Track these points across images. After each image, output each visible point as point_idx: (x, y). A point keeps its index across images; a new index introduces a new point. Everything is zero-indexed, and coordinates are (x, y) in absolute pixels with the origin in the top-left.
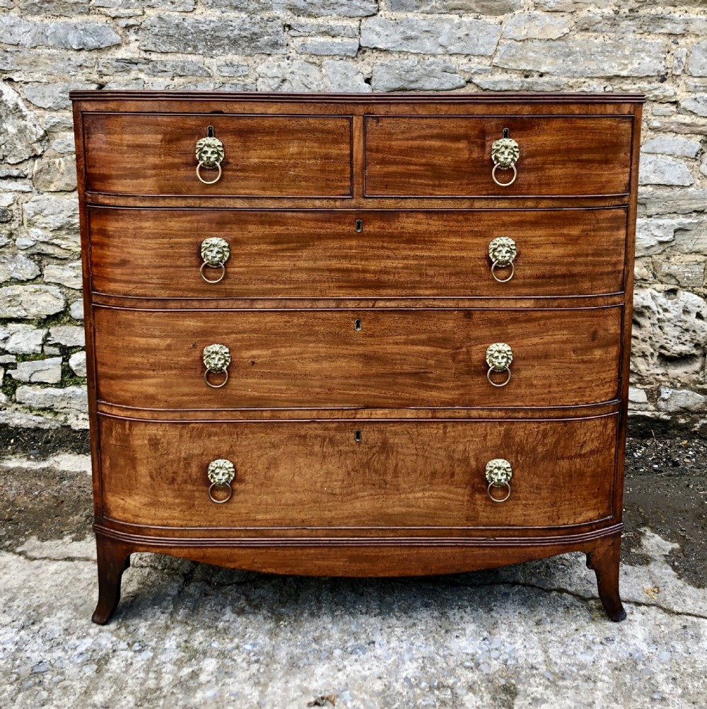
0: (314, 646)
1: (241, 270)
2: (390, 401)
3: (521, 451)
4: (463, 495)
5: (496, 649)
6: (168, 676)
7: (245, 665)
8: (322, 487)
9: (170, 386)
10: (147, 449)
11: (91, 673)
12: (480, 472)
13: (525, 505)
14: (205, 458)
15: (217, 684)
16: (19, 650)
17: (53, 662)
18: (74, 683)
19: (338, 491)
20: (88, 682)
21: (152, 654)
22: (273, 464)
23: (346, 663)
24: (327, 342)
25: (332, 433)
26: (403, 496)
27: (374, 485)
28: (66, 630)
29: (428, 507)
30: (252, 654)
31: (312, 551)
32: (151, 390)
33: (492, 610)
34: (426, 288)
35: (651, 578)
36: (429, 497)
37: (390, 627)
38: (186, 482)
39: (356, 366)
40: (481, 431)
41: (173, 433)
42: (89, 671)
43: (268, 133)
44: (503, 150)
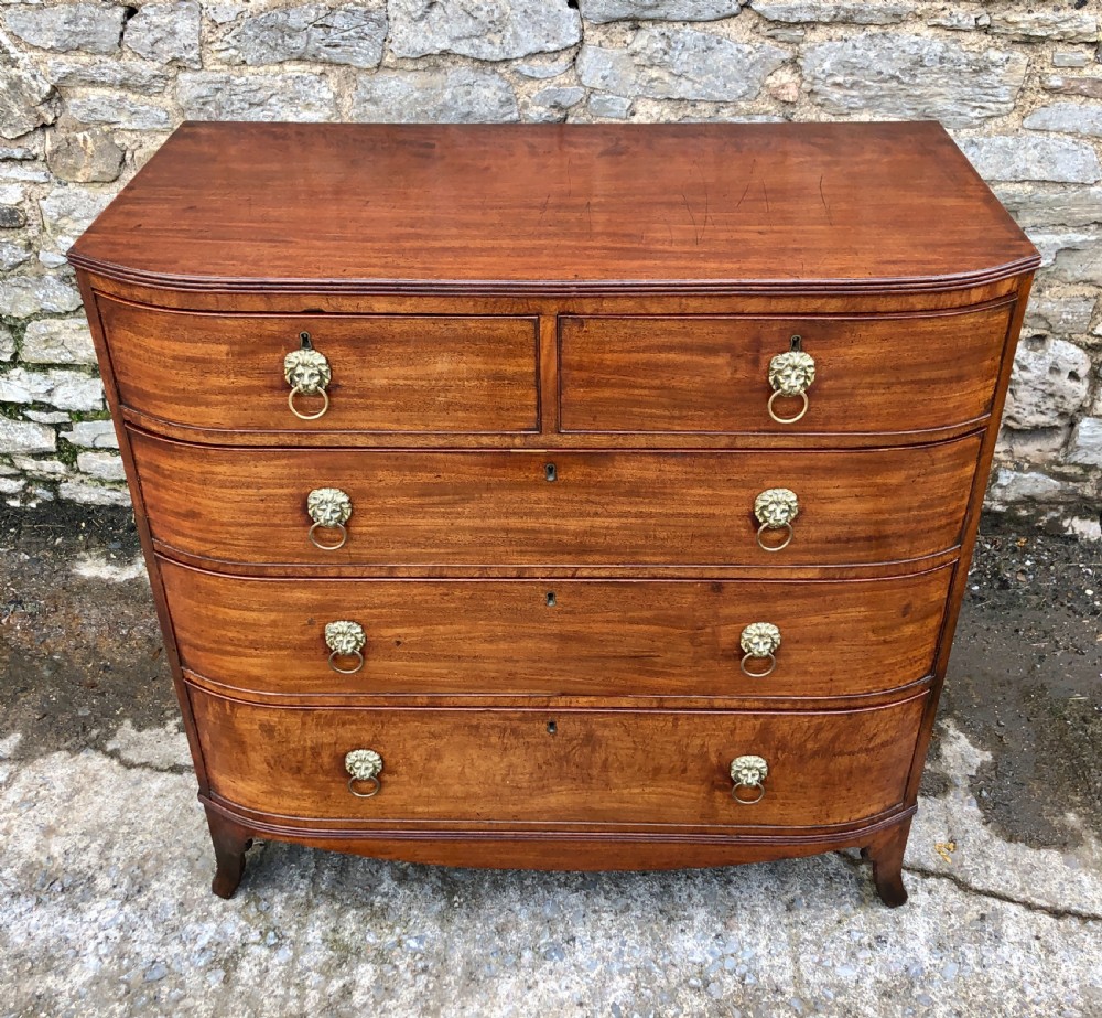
0: (498, 941)
1: (371, 529)
2: (597, 688)
3: (782, 746)
4: (698, 792)
5: (732, 956)
6: (313, 993)
7: (408, 976)
8: (503, 780)
9: (282, 668)
10: (258, 735)
11: (217, 985)
12: (725, 769)
13: (783, 805)
14: (340, 749)
15: (375, 1009)
16: (125, 939)
17: (169, 961)
18: (198, 1003)
19: (525, 785)
20: (214, 1000)
21: (290, 953)
22: (436, 755)
23: (537, 976)
24: (506, 620)
25: (515, 724)
26: (613, 792)
27: (575, 779)
28: (182, 904)
29: (648, 803)
30: (418, 956)
31: (492, 845)
32: (256, 671)
33: (730, 882)
34: (654, 555)
35: (946, 822)
36: (650, 793)
37: (595, 911)
38: (316, 772)
39: (549, 647)
40: (727, 724)
41: (293, 721)
42: (215, 980)
43: (400, 343)
44: (788, 371)
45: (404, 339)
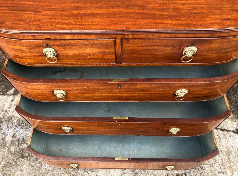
43: (75, 46)
44: (189, 52)
45: (76, 45)
